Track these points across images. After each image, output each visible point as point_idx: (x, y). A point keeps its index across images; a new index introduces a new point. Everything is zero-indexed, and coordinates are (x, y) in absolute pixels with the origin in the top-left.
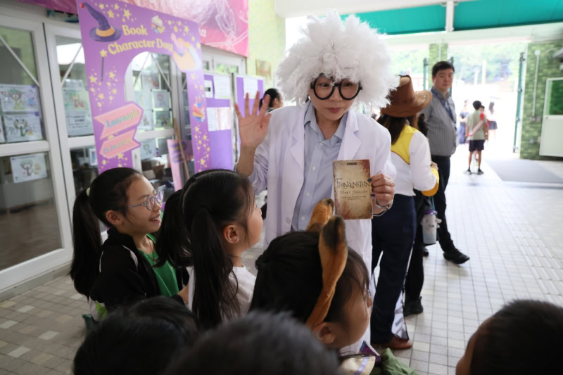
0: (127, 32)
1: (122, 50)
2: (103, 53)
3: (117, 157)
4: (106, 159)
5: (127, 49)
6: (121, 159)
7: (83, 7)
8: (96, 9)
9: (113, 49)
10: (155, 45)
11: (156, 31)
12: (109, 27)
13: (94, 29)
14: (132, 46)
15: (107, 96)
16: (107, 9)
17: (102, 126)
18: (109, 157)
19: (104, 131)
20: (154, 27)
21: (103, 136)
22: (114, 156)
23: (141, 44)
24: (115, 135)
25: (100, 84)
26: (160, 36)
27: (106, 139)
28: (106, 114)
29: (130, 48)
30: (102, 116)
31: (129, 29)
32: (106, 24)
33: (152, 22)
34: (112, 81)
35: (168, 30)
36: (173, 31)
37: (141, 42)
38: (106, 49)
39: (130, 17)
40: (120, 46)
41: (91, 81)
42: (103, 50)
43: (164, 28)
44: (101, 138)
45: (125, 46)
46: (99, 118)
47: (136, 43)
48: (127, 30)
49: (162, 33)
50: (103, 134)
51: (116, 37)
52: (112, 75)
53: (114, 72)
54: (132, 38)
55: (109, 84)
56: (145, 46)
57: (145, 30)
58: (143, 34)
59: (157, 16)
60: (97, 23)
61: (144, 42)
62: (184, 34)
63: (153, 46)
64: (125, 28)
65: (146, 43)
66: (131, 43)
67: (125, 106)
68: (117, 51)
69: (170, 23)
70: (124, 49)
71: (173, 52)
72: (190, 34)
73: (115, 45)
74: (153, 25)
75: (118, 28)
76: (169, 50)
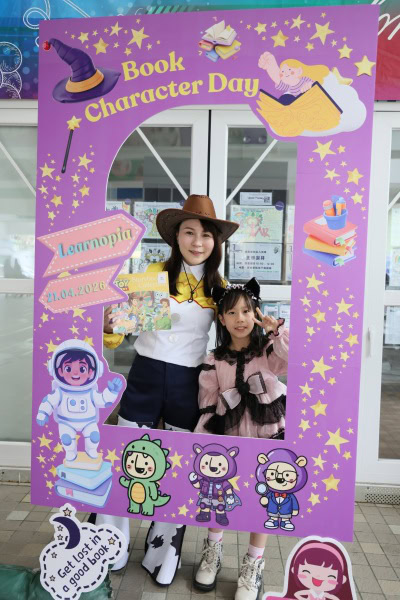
0: (132, 74)
1: (113, 112)
2: (73, 123)
3: (72, 312)
4: (48, 312)
5: (127, 106)
6: (78, 318)
7: (48, 48)
8: (73, 46)
9: (94, 112)
10: (204, 88)
11: (213, 57)
12: (94, 72)
13: (62, 82)
14: (138, 100)
15: (67, 200)
16: (93, 40)
17: (51, 254)
18: (55, 311)
19: (53, 262)
20: (209, 47)
21: (49, 271)
22: (66, 310)
23: (162, 92)
24: (72, 272)
25: (58, 178)
26: (220, 65)
27: (54, 277)
28: (57, 234)
29: (134, 104)
30: (48, 236)
31: (138, 67)
32: (87, 68)
33: (205, 37)
34: (84, 172)
35: (253, 46)
36: (268, 46)
37: (165, 89)
38: (81, 115)
39: (145, 42)
40: (110, 105)
41: (44, 175)
42: (74, 117)
43: (238, 44)
44: (45, 275)
45: (122, 104)
46: (48, 239)
47: (151, 92)
48: (133, 69)
49: (232, 58)
50: (50, 267)
51: (105, 87)
52: (84, 161)
53: (88, 157)
54: (142, 84)
55: (76, 178)
56: (174, 94)
57: (181, 59)
58: (173, 69)
59: (223, 22)
60: (69, 70)
61: (172, 86)
62: (310, 47)
63: (195, 91)
64: (130, 66)
65: (176, 89)
66: (137, 95)
67: (104, 220)
68: (103, 115)
69: (261, 28)
70: (120, 108)
71: (257, 97)
72: (334, 43)
73: (99, 105)
74: (205, 46)
75: (112, 70)
76: (246, 94)
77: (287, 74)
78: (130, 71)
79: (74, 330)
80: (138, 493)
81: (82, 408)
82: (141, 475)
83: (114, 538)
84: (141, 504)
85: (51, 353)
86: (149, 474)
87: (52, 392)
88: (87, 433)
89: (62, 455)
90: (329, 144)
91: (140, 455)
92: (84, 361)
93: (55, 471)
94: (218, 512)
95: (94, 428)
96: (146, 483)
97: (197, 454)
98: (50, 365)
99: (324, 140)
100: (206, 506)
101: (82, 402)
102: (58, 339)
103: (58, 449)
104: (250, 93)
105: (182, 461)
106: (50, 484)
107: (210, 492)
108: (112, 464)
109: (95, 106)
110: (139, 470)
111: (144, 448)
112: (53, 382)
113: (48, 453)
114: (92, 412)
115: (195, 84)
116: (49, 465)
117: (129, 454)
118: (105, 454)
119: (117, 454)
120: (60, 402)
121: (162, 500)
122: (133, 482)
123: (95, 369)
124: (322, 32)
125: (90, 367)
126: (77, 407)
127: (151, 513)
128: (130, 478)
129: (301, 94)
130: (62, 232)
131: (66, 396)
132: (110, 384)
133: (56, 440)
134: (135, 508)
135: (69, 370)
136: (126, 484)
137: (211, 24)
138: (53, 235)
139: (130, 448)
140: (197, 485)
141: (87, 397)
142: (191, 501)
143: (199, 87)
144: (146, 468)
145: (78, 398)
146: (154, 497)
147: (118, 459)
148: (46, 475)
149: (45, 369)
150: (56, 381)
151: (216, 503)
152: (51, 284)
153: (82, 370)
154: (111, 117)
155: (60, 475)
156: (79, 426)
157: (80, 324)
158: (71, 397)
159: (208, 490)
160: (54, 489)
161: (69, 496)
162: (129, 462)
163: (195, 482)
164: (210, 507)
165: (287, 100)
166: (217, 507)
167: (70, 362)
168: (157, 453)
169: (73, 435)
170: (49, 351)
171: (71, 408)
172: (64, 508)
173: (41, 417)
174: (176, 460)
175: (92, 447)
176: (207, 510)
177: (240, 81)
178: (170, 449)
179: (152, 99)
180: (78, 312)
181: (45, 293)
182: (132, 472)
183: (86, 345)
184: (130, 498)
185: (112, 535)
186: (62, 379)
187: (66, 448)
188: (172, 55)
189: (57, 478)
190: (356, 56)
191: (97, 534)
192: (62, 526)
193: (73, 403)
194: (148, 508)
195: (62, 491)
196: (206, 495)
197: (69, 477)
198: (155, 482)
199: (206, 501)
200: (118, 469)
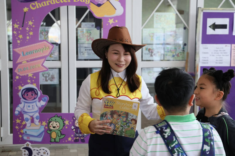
1: (41, 6)
2: (26, 9)
3: (28, 75)
4: (19, 75)
5: (45, 5)
6: (30, 77)
9: (33, 6)
14: (49, 3)
15: (24, 36)
17: (19, 55)
18: (21, 75)
19: (20, 58)
21: (19, 61)
22: (26, 74)
23: (58, 1)
24: (27, 61)
25: (21, 29)
27: (21, 63)
28: (21, 48)
29: (48, 4)
30: (18, 49)
34: (30, 27)
38: (28, 7)
40: (39, 4)
41: (15, 27)
42: (26, 8)
44: (17, 62)
45: (44, 4)
46: (17, 50)
47: (54, 1)
50: (19, 60)
52: (30, 23)
53: (32, 21)
55: (27, 29)
56: (62, 2)
63: (69, 1)
65: (63, 0)
66: (49, 1)
67: (39, 43)
68: (37, 7)
70: (43, 6)
71: (89, 4)
73: (35, 4)
76: (86, 3)
79: (29, 81)
80: (54, 135)
81: (33, 108)
82: (55, 129)
83: (45, 152)
84: (55, 139)
85: (20, 90)
86: (58, 128)
87: (21, 103)
88: (35, 116)
89: (25, 125)
90: (113, 19)
91: (54, 122)
92: (33, 91)
93: (22, 131)
94: (81, 138)
95: (37, 114)
96: (57, 131)
97: (74, 120)
98: (20, 94)
99: (111, 18)
100: (77, 137)
101: (33, 106)
102: (23, 85)
103: (24, 123)
104: (87, 3)
105: (69, 123)
106: (20, 136)
107: (79, 132)
108: (44, 126)
109: (34, 4)
110: (54, 127)
111: (55, 120)
112: (21, 100)
113: (19, 125)
114: (36, 109)
116: (20, 129)
117: (50, 122)
118: (42, 123)
119: (46, 122)
120: (24, 107)
121: (63, 136)
122: (52, 131)
123: (37, 94)
125: (35, 93)
126: (31, 108)
127: (58, 141)
128: (51, 130)
129: (103, 4)
130: (23, 48)
131: (26, 104)
132: (43, 99)
133: (23, 120)
134: (53, 140)
135: (27, 95)
136: (49, 132)
138: (20, 48)
139: (50, 120)
140: (74, 130)
141: (34, 104)
142: (72, 136)
144: (56, 126)
145: (31, 105)
146: (60, 136)
147: (46, 124)
148: (19, 133)
149: (18, 96)
150: (22, 99)
151: (81, 135)
152: (19, 65)
153: (32, 95)
154: (40, 8)
155: (24, 132)
156: (31, 114)
157: (31, 79)
158: (28, 105)
159: (78, 131)
160: (22, 138)
161: (28, 139)
162: (50, 125)
163: (73, 129)
164: (79, 137)
166: (81, 137)
167: (28, 92)
168: (60, 121)
169: (29, 117)
170: (19, 89)
171: (28, 108)
172: (26, 144)
173: (16, 113)
174: (67, 122)
175: (37, 121)
176: (78, 138)
178: (65, 119)
179: (54, 3)
180: (30, 75)
181: (17, 69)
182: (52, 128)
183: (34, 86)
184: (51, 137)
185: (45, 151)
186: (25, 99)
187: (27, 123)
189: (23, 133)
191: (39, 151)
192: (26, 150)
193: (29, 106)
194: (57, 140)
195: (25, 138)
196: (77, 133)
197: (28, 133)
198: (60, 131)
199: (77, 135)
200: (46, 128)
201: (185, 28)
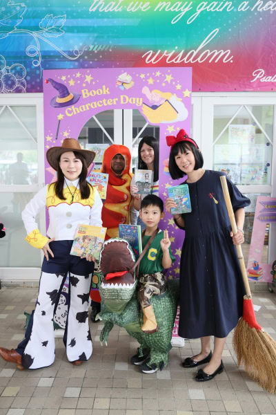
0: (86, 95)
1: (78, 112)
2: (60, 117)
5: (84, 110)
7: (47, 82)
8: (59, 82)
9: (70, 112)
10: (118, 102)
11: (122, 88)
12: (69, 94)
13: (54, 98)
14: (90, 107)
16: (68, 79)
19: (53, 180)
20: (121, 84)
23: (100, 104)
25: (54, 142)
26: (126, 92)
29: (88, 109)
31: (89, 92)
32: (66, 92)
33: (118, 79)
35: (139, 84)
36: (146, 84)
37: (101, 102)
38: (63, 113)
39: (92, 81)
40: (77, 109)
41: (48, 140)
42: (60, 114)
43: (133, 83)
45: (82, 108)
47: (95, 103)
48: (87, 93)
49: (130, 89)
51: (74, 101)
52: (66, 134)
53: (68, 132)
54: (91, 99)
56: (105, 104)
57: (108, 89)
58: (105, 93)
59: (126, 73)
60: (57, 93)
61: (104, 101)
62: (164, 84)
63: (115, 103)
64: (85, 92)
65: (106, 103)
66: (89, 104)
68: (74, 113)
69: (142, 76)
70: (81, 110)
71: (142, 106)
72: (174, 83)
73: (72, 109)
74: (118, 83)
75: (77, 93)
76: (137, 105)
77: (155, 96)
78: (85, 94)
80: (95, 279)
82: (96, 272)
86: (100, 271)
90: (173, 126)
96: (99, 275)
99: (170, 125)
104: (139, 104)
115: (114, 100)
124: (169, 78)
129: (160, 105)
137: (121, 73)
143: (116, 101)
154: (77, 114)
165: (154, 107)
177: (134, 99)
179: (96, 106)
188: (104, 87)
190: (183, 89)
192: (63, 295)
201: (268, 144)
